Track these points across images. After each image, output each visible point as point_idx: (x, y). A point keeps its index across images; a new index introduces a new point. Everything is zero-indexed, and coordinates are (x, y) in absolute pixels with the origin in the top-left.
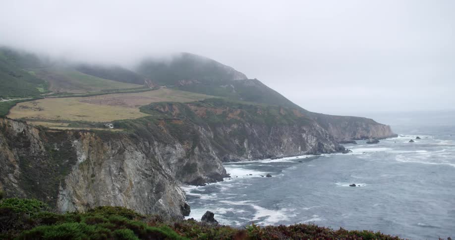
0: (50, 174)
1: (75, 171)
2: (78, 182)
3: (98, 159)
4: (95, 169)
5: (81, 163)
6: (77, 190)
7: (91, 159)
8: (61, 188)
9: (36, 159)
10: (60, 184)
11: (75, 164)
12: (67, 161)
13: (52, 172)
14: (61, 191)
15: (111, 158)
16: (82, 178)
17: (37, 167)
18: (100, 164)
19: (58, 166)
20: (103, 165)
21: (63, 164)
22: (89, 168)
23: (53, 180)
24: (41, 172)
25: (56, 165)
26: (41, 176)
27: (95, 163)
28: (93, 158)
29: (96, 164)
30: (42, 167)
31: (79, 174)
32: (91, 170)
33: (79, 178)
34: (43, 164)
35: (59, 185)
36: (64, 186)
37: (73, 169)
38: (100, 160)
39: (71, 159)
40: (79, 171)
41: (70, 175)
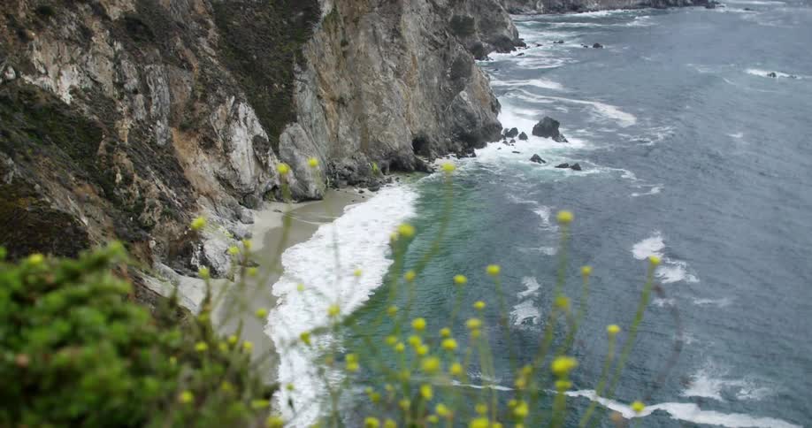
0: (273, 39)
1: (318, 33)
2: (323, 55)
3: (352, 13)
4: (348, 29)
5: (325, 19)
6: (322, 72)
7: (338, 10)
8: (297, 68)
9: (245, 9)
10: (295, 58)
11: (317, 20)
12: (301, 14)
13: (276, 36)
14: (299, 73)
15: (376, 9)
16: (329, 50)
17: (247, 26)
18: (356, 21)
19: (285, 23)
20: (361, 22)
21: (293, 19)
22: (336, 27)
23: (280, 50)
24: (256, 35)
25: (281, 22)
26: (257, 42)
27: (345, 18)
28: (343, 10)
29: (348, 21)
30: (257, 24)
31: (323, 40)
32: (340, 32)
33: (324, 49)
34: (258, 19)
35: (291, 62)
36: (302, 62)
37: (315, 30)
38: (356, 14)
39: (308, 10)
40: (324, 34)
41: (311, 41)
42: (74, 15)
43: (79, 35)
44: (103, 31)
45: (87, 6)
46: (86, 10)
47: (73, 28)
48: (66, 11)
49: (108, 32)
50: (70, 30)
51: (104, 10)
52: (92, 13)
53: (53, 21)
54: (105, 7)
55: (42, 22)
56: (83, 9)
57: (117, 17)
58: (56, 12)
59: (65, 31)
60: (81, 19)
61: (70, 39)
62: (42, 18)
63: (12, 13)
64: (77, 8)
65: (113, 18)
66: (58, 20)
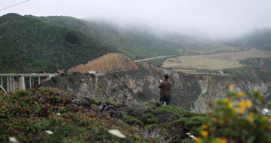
0: (185, 100)
1: (200, 98)
2: (201, 105)
3: (214, 92)
4: (212, 97)
5: (204, 94)
6: (201, 110)
7: (209, 91)
8: (191, 108)
9: (178, 91)
10: (191, 106)
11: (200, 94)
12: (196, 92)
13: (186, 99)
14: (192, 110)
15: (222, 91)
16: (204, 103)
17: (178, 96)
18: (215, 95)
19: (190, 95)
20: (217, 95)
21: (193, 94)
22: (208, 96)
23: (187, 103)
24: (180, 98)
25: (189, 95)
26: (180, 101)
27: (211, 94)
28: (211, 91)
29: (213, 95)
30: (181, 95)
31: (202, 100)
32: (209, 98)
33: (202, 102)
34: (181, 94)
35: (190, 107)
36: (193, 107)
37: (199, 97)
38: (215, 93)
39: (197, 91)
40: (202, 98)
41: (197, 101)
42: (123, 92)
43: (123, 97)
44: (131, 96)
45: (127, 89)
46: (127, 90)
47: (122, 95)
48: (120, 90)
49: (132, 97)
50: (121, 96)
51: (132, 90)
52: (128, 91)
53: (116, 93)
54: (133, 90)
55: (113, 93)
56: (126, 90)
57: (136, 93)
58: (117, 91)
59: (119, 96)
60: (124, 93)
61: (120, 98)
62: (113, 92)
63: (104, 91)
64: (124, 90)
65: (134, 93)
66: (117, 93)
